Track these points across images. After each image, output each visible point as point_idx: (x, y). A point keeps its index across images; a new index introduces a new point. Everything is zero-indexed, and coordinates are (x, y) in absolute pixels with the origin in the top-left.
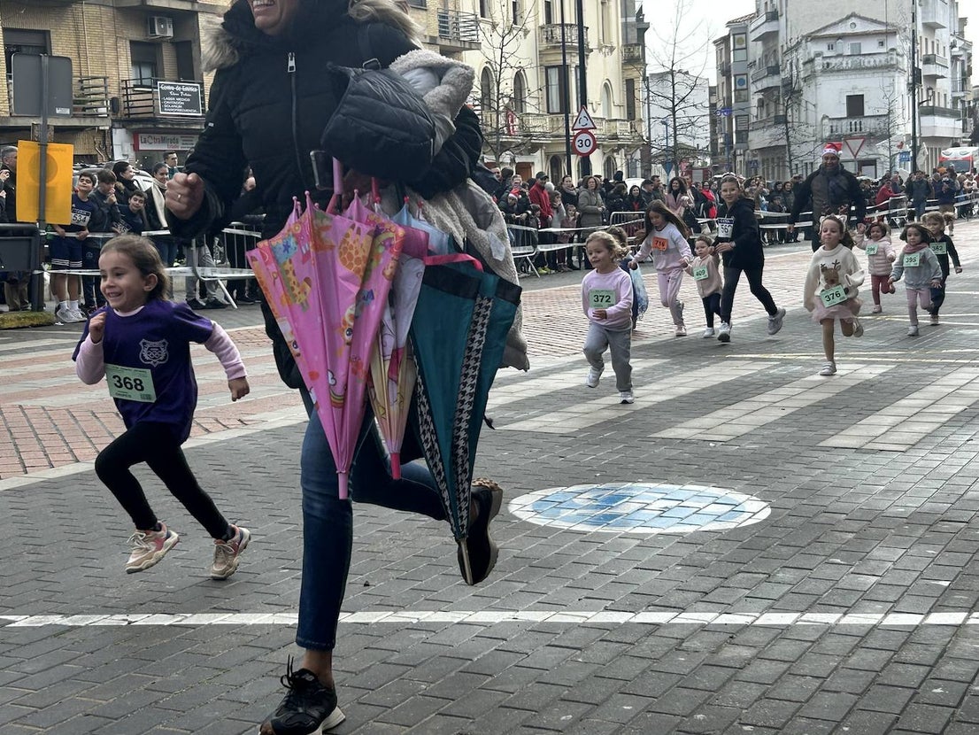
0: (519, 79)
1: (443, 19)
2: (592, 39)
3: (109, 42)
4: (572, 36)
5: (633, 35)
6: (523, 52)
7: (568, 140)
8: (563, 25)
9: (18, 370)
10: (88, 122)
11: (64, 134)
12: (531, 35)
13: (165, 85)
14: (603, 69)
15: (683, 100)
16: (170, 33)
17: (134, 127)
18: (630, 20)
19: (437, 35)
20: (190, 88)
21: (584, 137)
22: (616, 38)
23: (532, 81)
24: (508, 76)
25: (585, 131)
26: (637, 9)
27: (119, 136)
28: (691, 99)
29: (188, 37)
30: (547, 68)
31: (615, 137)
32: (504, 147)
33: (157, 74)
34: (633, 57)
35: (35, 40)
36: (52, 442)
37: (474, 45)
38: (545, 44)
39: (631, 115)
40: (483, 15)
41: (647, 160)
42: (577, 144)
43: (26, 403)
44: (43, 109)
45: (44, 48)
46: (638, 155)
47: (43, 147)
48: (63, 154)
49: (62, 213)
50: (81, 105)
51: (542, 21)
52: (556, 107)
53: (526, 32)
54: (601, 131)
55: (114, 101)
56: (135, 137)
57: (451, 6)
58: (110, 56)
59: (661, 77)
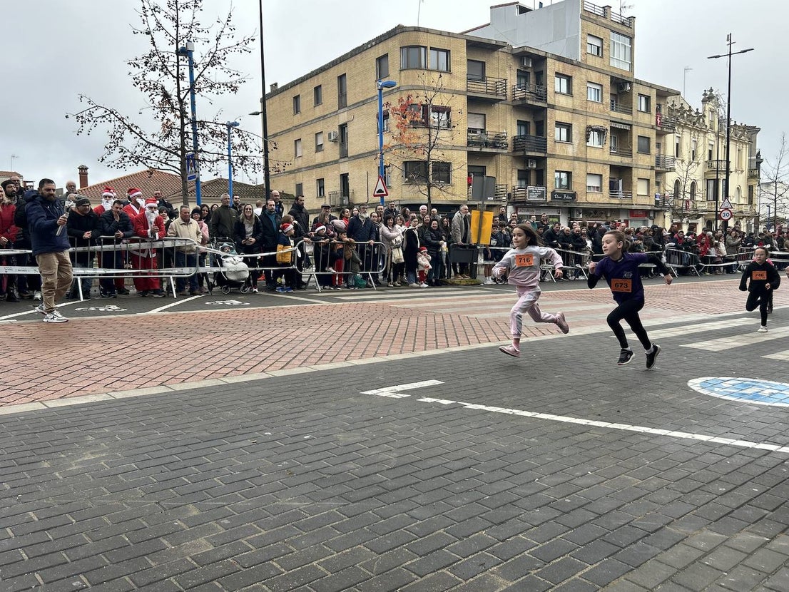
0: (693, 185)
1: (658, 158)
2: (732, 167)
3: (509, 170)
4: (723, 166)
5: (754, 166)
6: (697, 173)
7: (717, 213)
8: (718, 161)
9: (466, 302)
10: (498, 203)
11: (490, 207)
12: (701, 166)
13: (530, 188)
14: (737, 181)
15: (781, 195)
16: (535, 166)
17: (517, 205)
18: (752, 158)
19: (654, 165)
20: (542, 189)
21: (726, 212)
22: (745, 166)
23: (700, 186)
24: (689, 183)
25: (727, 209)
26: (757, 151)
27: (510, 209)
28: (785, 195)
29: (542, 168)
30: (708, 180)
31: (741, 212)
32: (684, 215)
33: (528, 183)
34: (754, 174)
35: (480, 170)
36: (480, 333)
37: (672, 170)
38: (707, 169)
39: (751, 201)
40: (677, 156)
41: (757, 223)
42: (722, 215)
43: (470, 316)
44: (483, 198)
45: (483, 173)
46: (753, 221)
47: (482, 213)
48: (489, 216)
49: (486, 239)
50: (497, 197)
51: (707, 159)
52: (711, 197)
53: (698, 164)
54: (735, 209)
55: (509, 195)
56: (516, 209)
57: (662, 153)
58: (509, 176)
59: (768, 184)
